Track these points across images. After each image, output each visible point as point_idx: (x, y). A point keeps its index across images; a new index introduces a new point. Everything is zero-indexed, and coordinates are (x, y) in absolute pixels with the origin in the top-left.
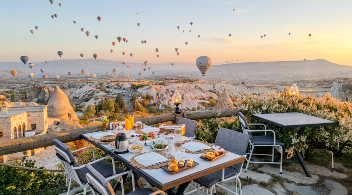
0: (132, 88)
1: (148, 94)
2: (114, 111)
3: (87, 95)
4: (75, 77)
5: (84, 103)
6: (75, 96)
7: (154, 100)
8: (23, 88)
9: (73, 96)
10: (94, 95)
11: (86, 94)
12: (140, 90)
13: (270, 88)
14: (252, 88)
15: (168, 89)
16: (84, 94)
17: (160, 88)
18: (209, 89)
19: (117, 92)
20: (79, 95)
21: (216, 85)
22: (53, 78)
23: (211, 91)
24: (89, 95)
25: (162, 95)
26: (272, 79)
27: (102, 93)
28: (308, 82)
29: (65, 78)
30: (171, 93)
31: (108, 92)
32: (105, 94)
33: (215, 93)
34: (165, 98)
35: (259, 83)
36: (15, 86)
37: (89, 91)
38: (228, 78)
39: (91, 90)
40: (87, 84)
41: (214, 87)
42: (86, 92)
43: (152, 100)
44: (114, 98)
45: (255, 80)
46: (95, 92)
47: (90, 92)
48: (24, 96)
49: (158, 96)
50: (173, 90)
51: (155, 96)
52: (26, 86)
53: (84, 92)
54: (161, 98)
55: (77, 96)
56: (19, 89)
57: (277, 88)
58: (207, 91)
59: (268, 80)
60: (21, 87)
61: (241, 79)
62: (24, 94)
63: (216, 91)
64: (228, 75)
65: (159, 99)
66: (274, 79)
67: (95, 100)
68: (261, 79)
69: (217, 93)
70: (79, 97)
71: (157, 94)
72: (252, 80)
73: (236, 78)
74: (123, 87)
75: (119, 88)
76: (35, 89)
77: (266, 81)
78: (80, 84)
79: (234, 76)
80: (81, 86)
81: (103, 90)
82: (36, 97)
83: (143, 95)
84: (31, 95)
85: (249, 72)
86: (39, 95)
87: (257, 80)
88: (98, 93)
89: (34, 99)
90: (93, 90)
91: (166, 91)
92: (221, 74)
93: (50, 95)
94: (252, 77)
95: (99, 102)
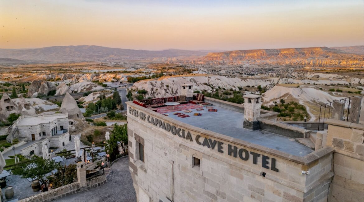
0: (128, 81)
1: (143, 89)
2: (112, 108)
3: (85, 90)
4: (70, 66)
6: (74, 90)
7: (149, 95)
8: (18, 79)
9: (71, 90)
10: (92, 90)
11: (84, 88)
12: (136, 84)
13: (264, 80)
14: (246, 80)
15: (163, 84)
16: (83, 89)
17: (155, 83)
18: (204, 82)
19: (114, 86)
20: (77, 89)
21: (211, 78)
22: (46, 67)
23: (206, 84)
24: (87, 89)
25: (157, 90)
26: (275, 67)
27: (99, 88)
28: (307, 72)
29: (59, 66)
30: (165, 88)
31: (105, 86)
32: (103, 88)
33: (209, 85)
34: (159, 93)
35: (260, 72)
36: (9, 77)
37: (87, 85)
38: (229, 66)
39: (89, 84)
40: (83, 75)
41: (209, 80)
42: (84, 86)
43: (147, 94)
44: (112, 93)
45: (257, 69)
46: (93, 86)
47: (88, 87)
48: (22, 88)
49: (153, 91)
50: (167, 85)
51: (149, 91)
52: (21, 77)
53: (83, 85)
54: (155, 93)
55: (76, 90)
56: (14, 80)
57: (271, 80)
58: (202, 85)
59: (270, 68)
60: (16, 78)
61: (242, 67)
62: (22, 87)
63: (210, 84)
65: (154, 94)
66: (276, 67)
67: (94, 95)
68: (263, 68)
69: (211, 86)
70: (77, 91)
71: (152, 89)
72: (254, 68)
73: (237, 66)
74: (120, 81)
75: (117, 81)
76: (35, 84)
77: (267, 70)
78: (76, 75)
79: (235, 64)
80: (78, 77)
81: (100, 84)
82: (36, 91)
83: (139, 90)
84: (31, 89)
85: (251, 60)
86: (39, 89)
87: (259, 69)
88: (96, 87)
89: (34, 93)
90: (91, 84)
91: (160, 86)
92: (222, 62)
93: (49, 89)
94: (253, 66)
95: (98, 97)
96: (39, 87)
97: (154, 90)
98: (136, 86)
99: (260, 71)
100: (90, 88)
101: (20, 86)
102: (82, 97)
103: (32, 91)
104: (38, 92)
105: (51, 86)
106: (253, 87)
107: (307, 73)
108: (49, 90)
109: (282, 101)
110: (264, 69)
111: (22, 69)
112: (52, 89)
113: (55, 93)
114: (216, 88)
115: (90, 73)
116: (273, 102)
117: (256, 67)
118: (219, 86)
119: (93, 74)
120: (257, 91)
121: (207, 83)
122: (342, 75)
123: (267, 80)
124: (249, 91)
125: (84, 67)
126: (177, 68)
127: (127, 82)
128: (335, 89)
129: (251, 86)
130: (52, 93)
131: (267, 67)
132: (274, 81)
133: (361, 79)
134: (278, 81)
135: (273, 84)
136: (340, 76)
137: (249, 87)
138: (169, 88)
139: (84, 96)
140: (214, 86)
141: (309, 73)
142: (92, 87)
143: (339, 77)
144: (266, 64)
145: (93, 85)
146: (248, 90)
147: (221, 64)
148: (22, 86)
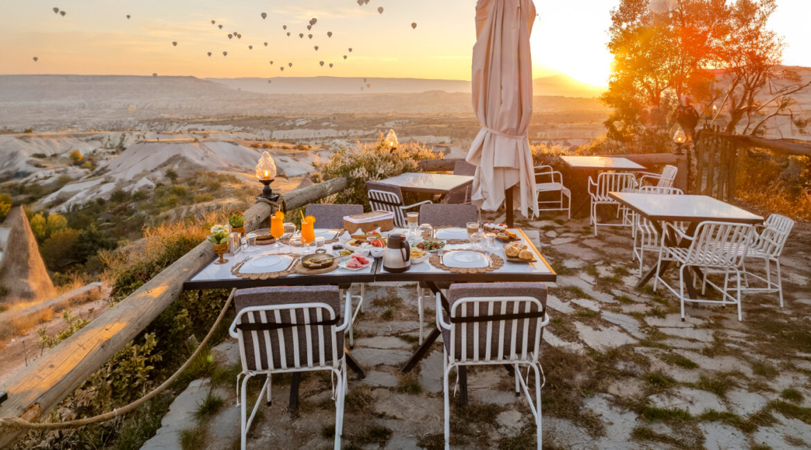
13: (83, 139)
26: (85, 117)
28: (172, 122)
35: (47, 127)
57: (103, 138)
66: (88, 116)
68: (51, 118)
77: (67, 123)
99: (47, 125)
106: (55, 156)
107: (172, 125)
109: (171, 175)
110: (56, 121)
116: (149, 179)
120: (71, 165)
122: (240, 126)
123: (93, 139)
124: (45, 167)
128: (261, 145)
129: (49, 154)
132: (111, 138)
133: (272, 131)
134: (122, 139)
135: (108, 146)
136: (236, 127)
137: (42, 156)
141: (176, 125)
143: (235, 130)
144: (61, 109)
146: (43, 165)
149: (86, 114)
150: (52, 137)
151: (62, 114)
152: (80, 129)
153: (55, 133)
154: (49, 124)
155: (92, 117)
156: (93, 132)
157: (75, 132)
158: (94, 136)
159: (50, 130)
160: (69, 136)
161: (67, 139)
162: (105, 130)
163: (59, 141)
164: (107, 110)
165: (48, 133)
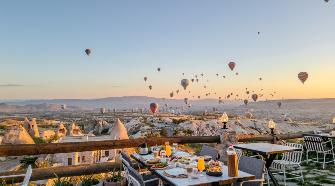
0: (173, 122)
1: (189, 128)
3: (134, 129)
5: (132, 136)
7: (195, 135)
8: (81, 122)
10: (140, 129)
11: (133, 128)
12: (181, 124)
14: (296, 126)
15: (208, 125)
16: (132, 128)
17: (200, 124)
18: (250, 126)
19: (160, 126)
20: (127, 128)
21: (257, 122)
23: (252, 128)
24: (136, 128)
25: (203, 130)
26: (319, 117)
27: (147, 127)
30: (211, 129)
31: (152, 126)
32: (150, 128)
33: (257, 130)
34: (205, 133)
35: (303, 121)
37: (136, 125)
38: (268, 115)
39: (138, 124)
40: (133, 118)
41: (255, 124)
42: (133, 126)
43: (193, 134)
44: (158, 131)
45: (299, 118)
47: (137, 126)
50: (213, 125)
51: (195, 131)
52: (83, 120)
53: (132, 125)
54: (201, 133)
56: (77, 122)
58: (248, 128)
59: (314, 117)
60: (79, 121)
63: (257, 127)
64: (268, 112)
65: (199, 134)
66: (320, 117)
67: (142, 133)
68: (305, 117)
69: (259, 130)
71: (198, 129)
72: (295, 118)
73: (277, 115)
74: (166, 122)
75: (162, 123)
76: (92, 123)
77: (311, 119)
78: (127, 118)
79: (275, 113)
80: (128, 120)
81: (148, 124)
82: (92, 130)
83: (184, 129)
84: (88, 127)
85: (291, 109)
86: (95, 127)
87: (301, 118)
88: (143, 126)
89: (90, 131)
90: (140, 124)
91: (206, 127)
92: (260, 111)
93: (103, 127)
94: (294, 115)
95: (146, 135)
96: (95, 125)
97: (200, 130)
98: (181, 126)
99: (303, 120)
100: (139, 127)
101: (81, 127)
102: (131, 135)
103: (89, 130)
104: (93, 130)
105: (105, 125)
108: (103, 129)
110: (307, 118)
111: (85, 114)
112: (106, 128)
113: (108, 132)
114: (264, 132)
115: (138, 117)
117: (298, 116)
118: (267, 130)
119: (142, 117)
121: (253, 126)
123: (322, 127)
125: (134, 114)
126: (216, 114)
127: (173, 124)
130: (105, 131)
131: (310, 117)
132: (330, 127)
138: (215, 129)
139: (133, 134)
140: (261, 130)
142: (140, 126)
145: (141, 125)
147: (259, 112)
148: (82, 126)
149: (319, 116)
150: (305, 125)
151: (309, 116)
152: (317, 122)
153: (306, 123)
154: (304, 120)
155: (322, 117)
156: (322, 124)
157: (314, 123)
158: (322, 126)
159: (304, 122)
160: (312, 125)
161: (310, 126)
162: (327, 123)
163: (308, 127)
164: (329, 114)
165: (304, 123)
